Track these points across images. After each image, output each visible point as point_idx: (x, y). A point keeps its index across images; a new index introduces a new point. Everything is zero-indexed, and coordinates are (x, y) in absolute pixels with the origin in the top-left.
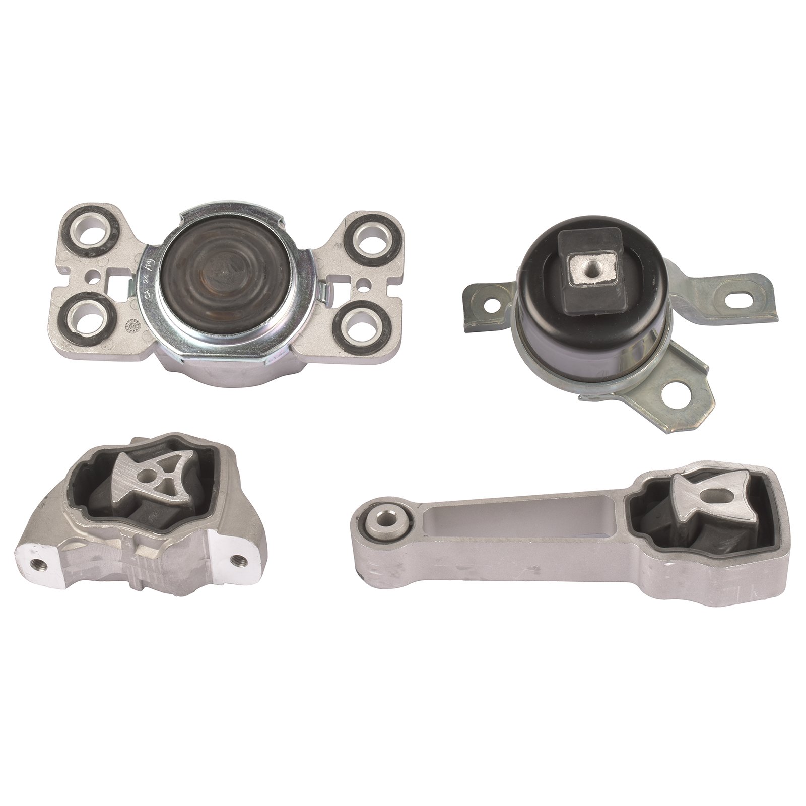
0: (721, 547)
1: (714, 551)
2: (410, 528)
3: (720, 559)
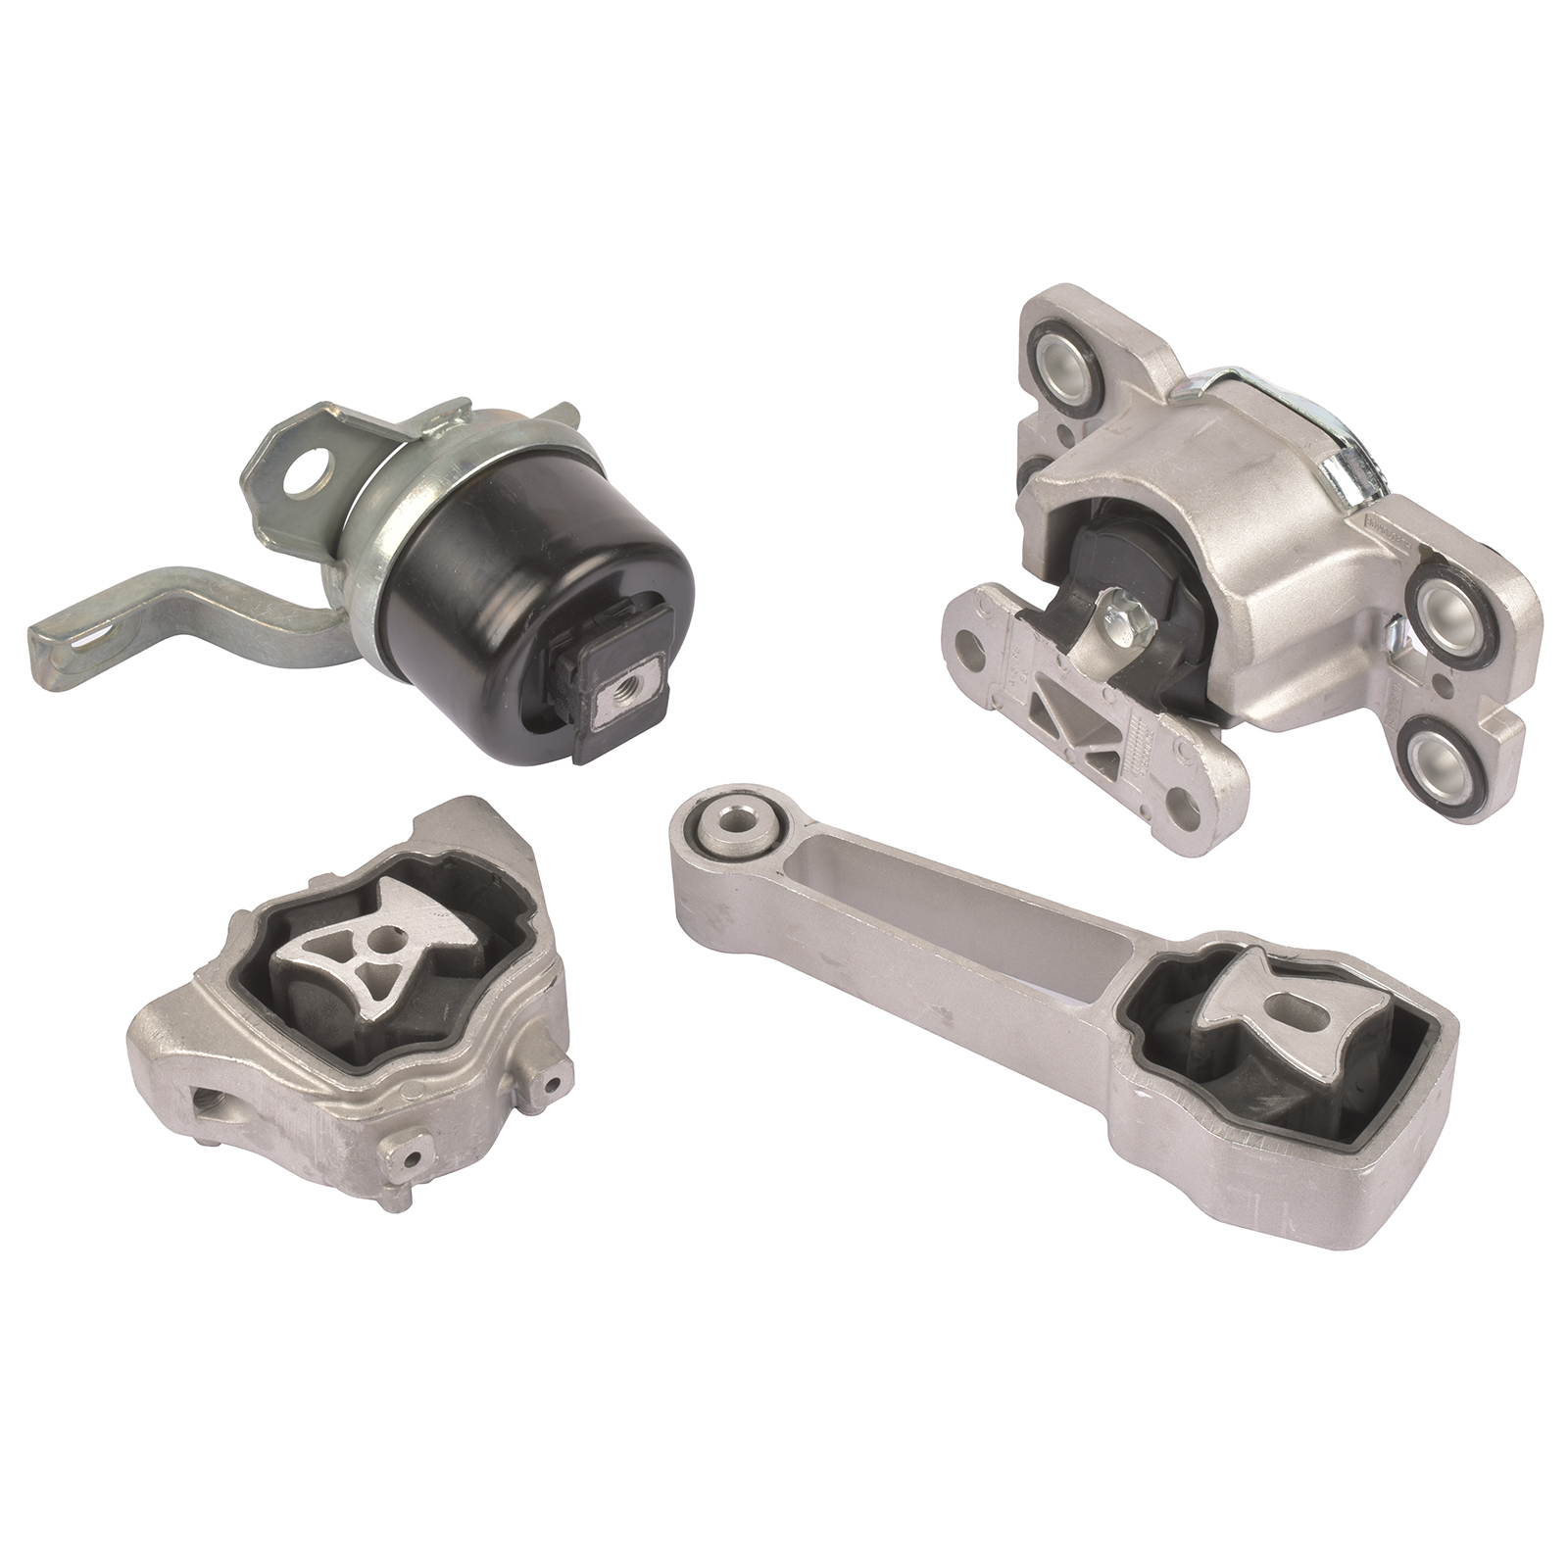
0: (1255, 1106)
1: (1239, 1108)
2: (769, 850)
3: (1233, 1124)
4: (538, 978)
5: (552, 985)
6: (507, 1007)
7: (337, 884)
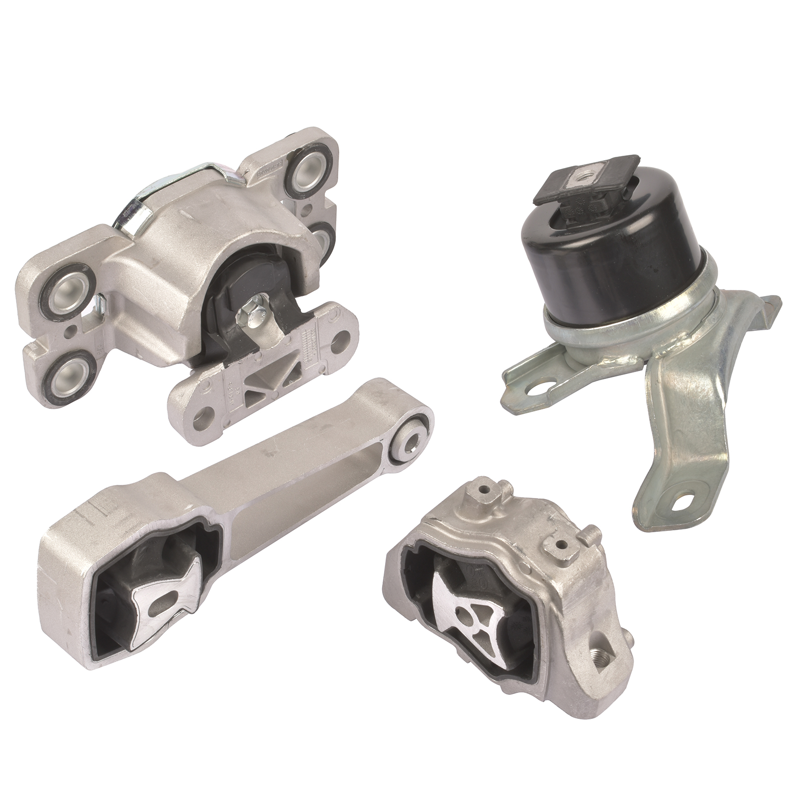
4: (437, 528)
5: (436, 519)
6: (459, 537)
7: (460, 649)
